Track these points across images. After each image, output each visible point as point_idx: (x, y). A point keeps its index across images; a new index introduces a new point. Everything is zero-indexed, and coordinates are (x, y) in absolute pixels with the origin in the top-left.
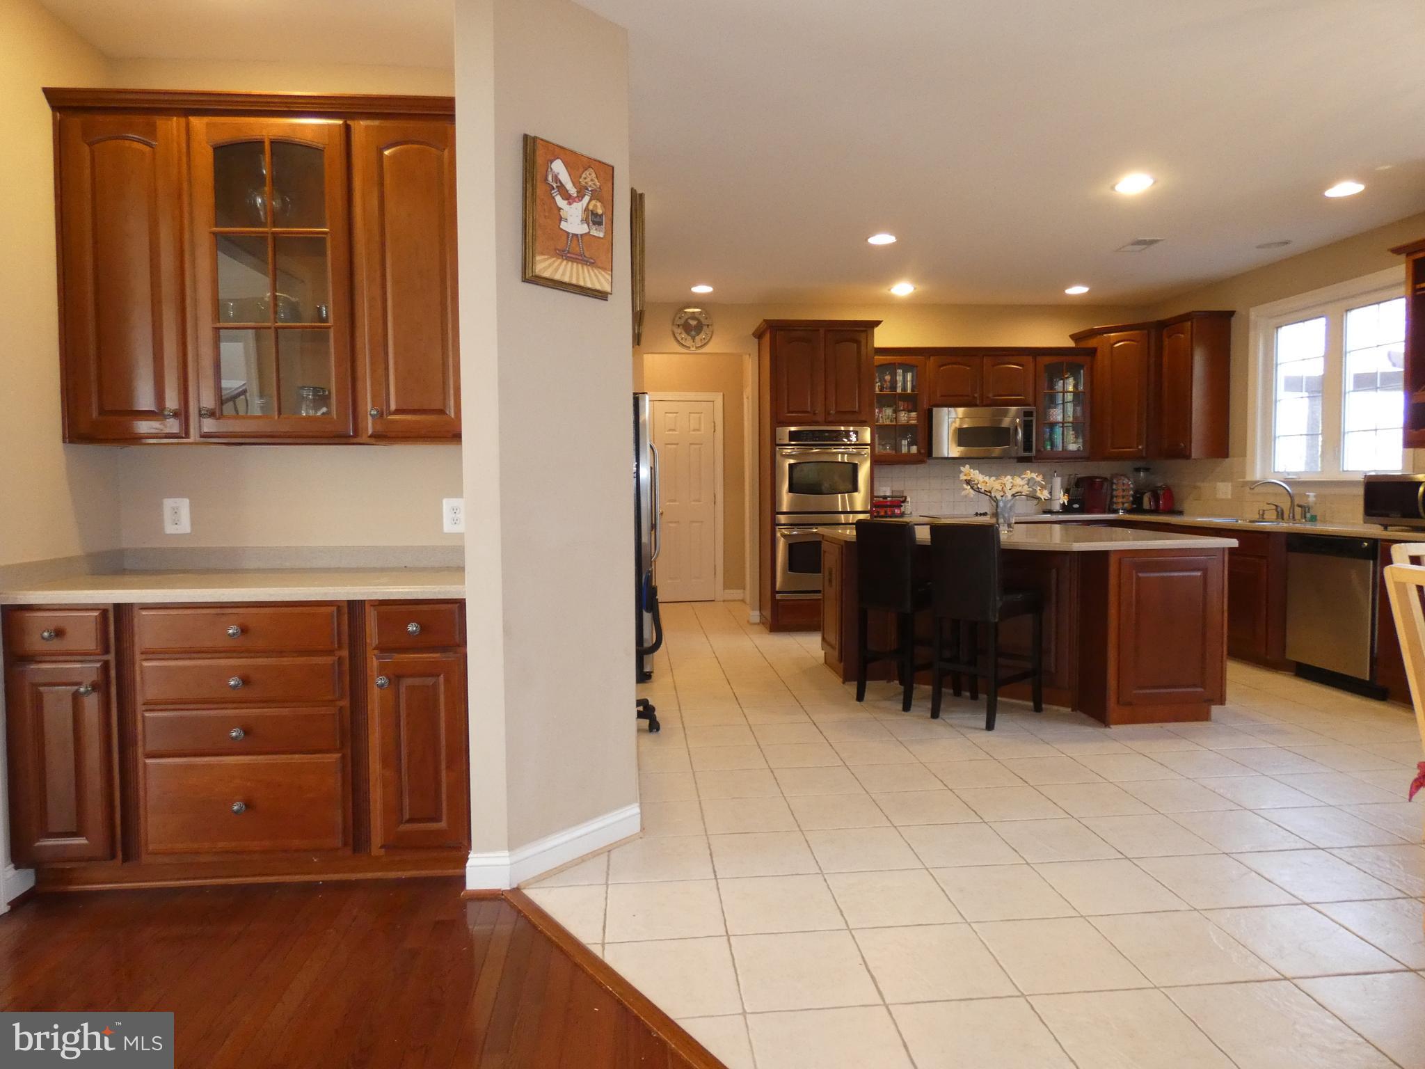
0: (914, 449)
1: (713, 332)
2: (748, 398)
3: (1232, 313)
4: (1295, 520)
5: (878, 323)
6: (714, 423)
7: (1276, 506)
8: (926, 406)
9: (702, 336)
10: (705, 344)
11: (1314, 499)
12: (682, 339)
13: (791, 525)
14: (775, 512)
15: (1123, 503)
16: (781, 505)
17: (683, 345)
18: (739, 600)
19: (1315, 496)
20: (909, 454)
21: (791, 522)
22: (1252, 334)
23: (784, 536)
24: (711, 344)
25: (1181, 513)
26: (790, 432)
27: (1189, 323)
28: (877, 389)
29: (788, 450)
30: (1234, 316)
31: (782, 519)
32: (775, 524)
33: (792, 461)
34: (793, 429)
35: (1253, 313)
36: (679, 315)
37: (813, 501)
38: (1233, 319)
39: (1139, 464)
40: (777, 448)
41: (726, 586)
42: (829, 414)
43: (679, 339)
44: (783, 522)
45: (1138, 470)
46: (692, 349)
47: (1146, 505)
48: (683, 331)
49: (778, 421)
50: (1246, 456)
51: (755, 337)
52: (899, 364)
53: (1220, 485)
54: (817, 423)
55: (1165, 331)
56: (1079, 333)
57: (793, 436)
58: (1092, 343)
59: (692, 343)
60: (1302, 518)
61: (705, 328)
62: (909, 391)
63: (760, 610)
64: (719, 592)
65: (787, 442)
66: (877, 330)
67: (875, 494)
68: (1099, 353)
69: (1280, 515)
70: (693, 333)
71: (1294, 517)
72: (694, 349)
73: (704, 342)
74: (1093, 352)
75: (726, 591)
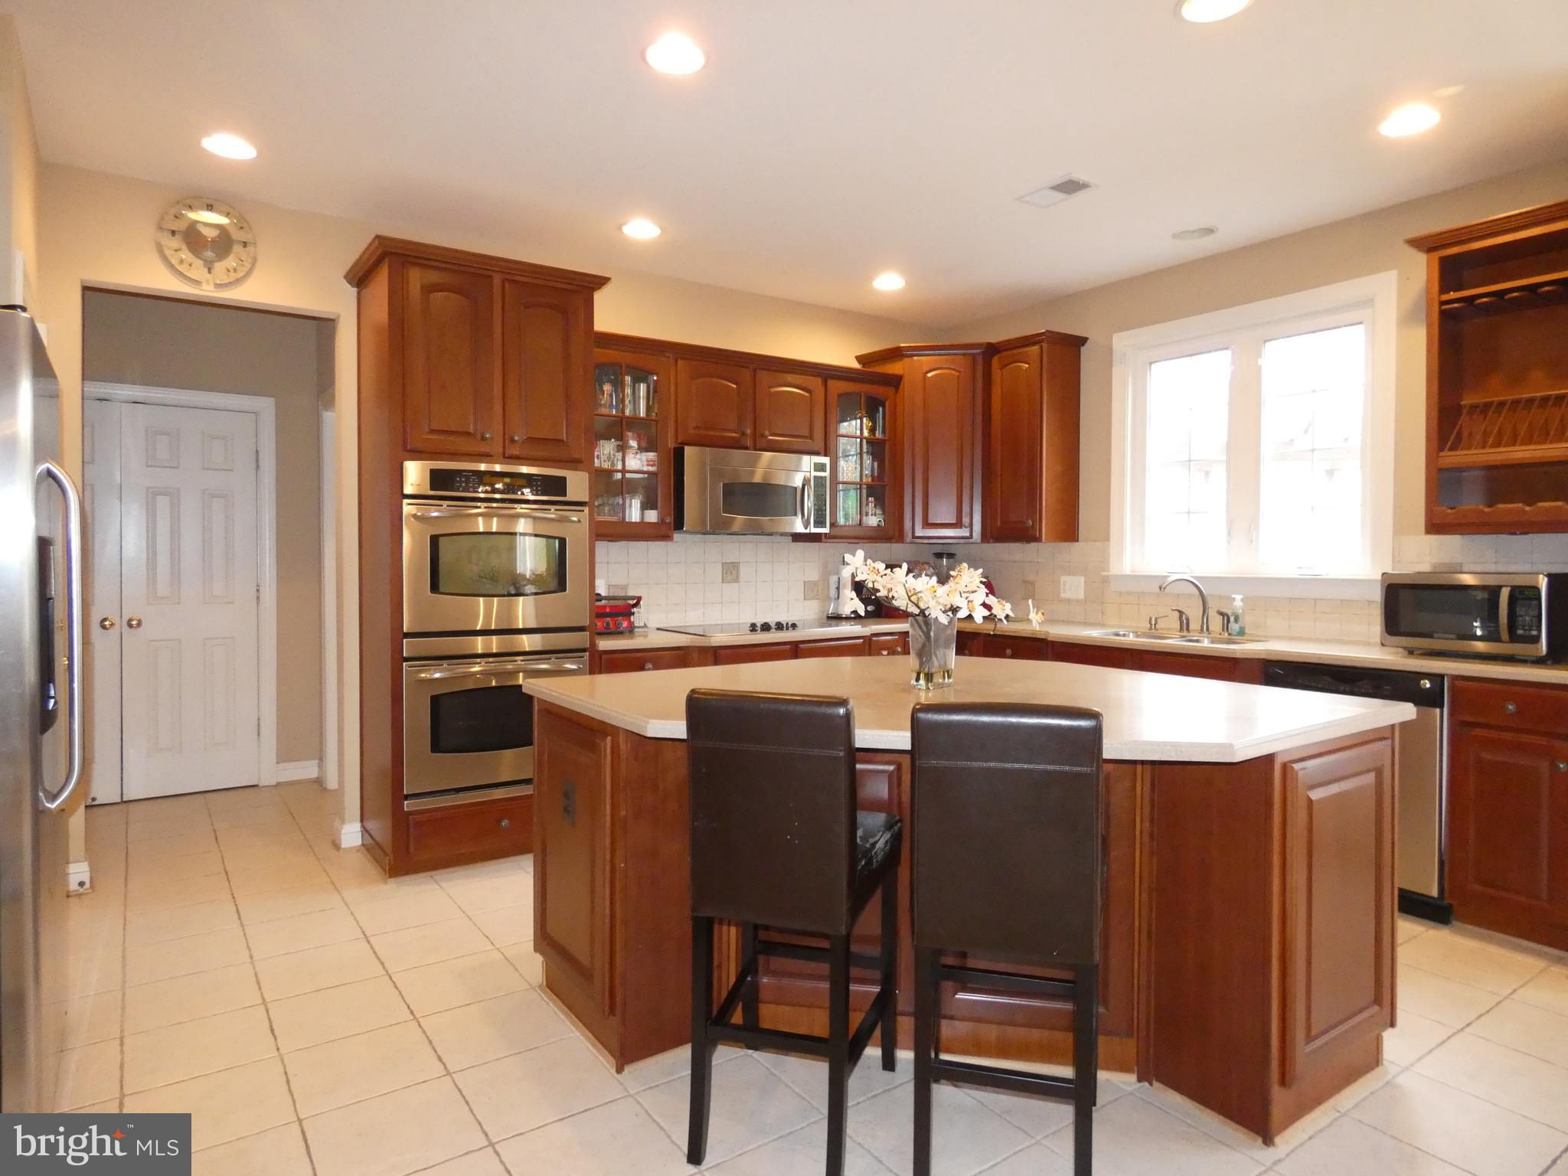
0: (652, 516)
1: (255, 259)
3: (1083, 341)
4: (1209, 634)
5: (602, 281)
7: (1180, 611)
8: (671, 444)
9: (230, 262)
10: (238, 282)
11: (1241, 604)
12: (181, 261)
13: (430, 658)
17: (181, 274)
19: (1242, 600)
20: (642, 524)
22: (1117, 372)
23: (419, 681)
24: (250, 282)
27: (1037, 349)
30: (1086, 344)
32: (400, 657)
35: (1121, 342)
36: (173, 211)
38: (1084, 350)
41: (285, 755)
42: (512, 441)
43: (174, 261)
46: (204, 287)
48: (184, 247)
49: (408, 448)
50: (1108, 540)
51: (350, 282)
52: (628, 366)
53: (1066, 579)
54: (486, 457)
55: (995, 359)
56: (870, 353)
58: (894, 368)
59: (208, 276)
60: (1223, 630)
61: (237, 248)
62: (642, 414)
63: (362, 821)
66: (600, 298)
68: (906, 383)
69: (1184, 625)
70: (209, 254)
71: (1208, 629)
72: (211, 287)
73: (233, 276)
74: (895, 381)
75: (280, 766)
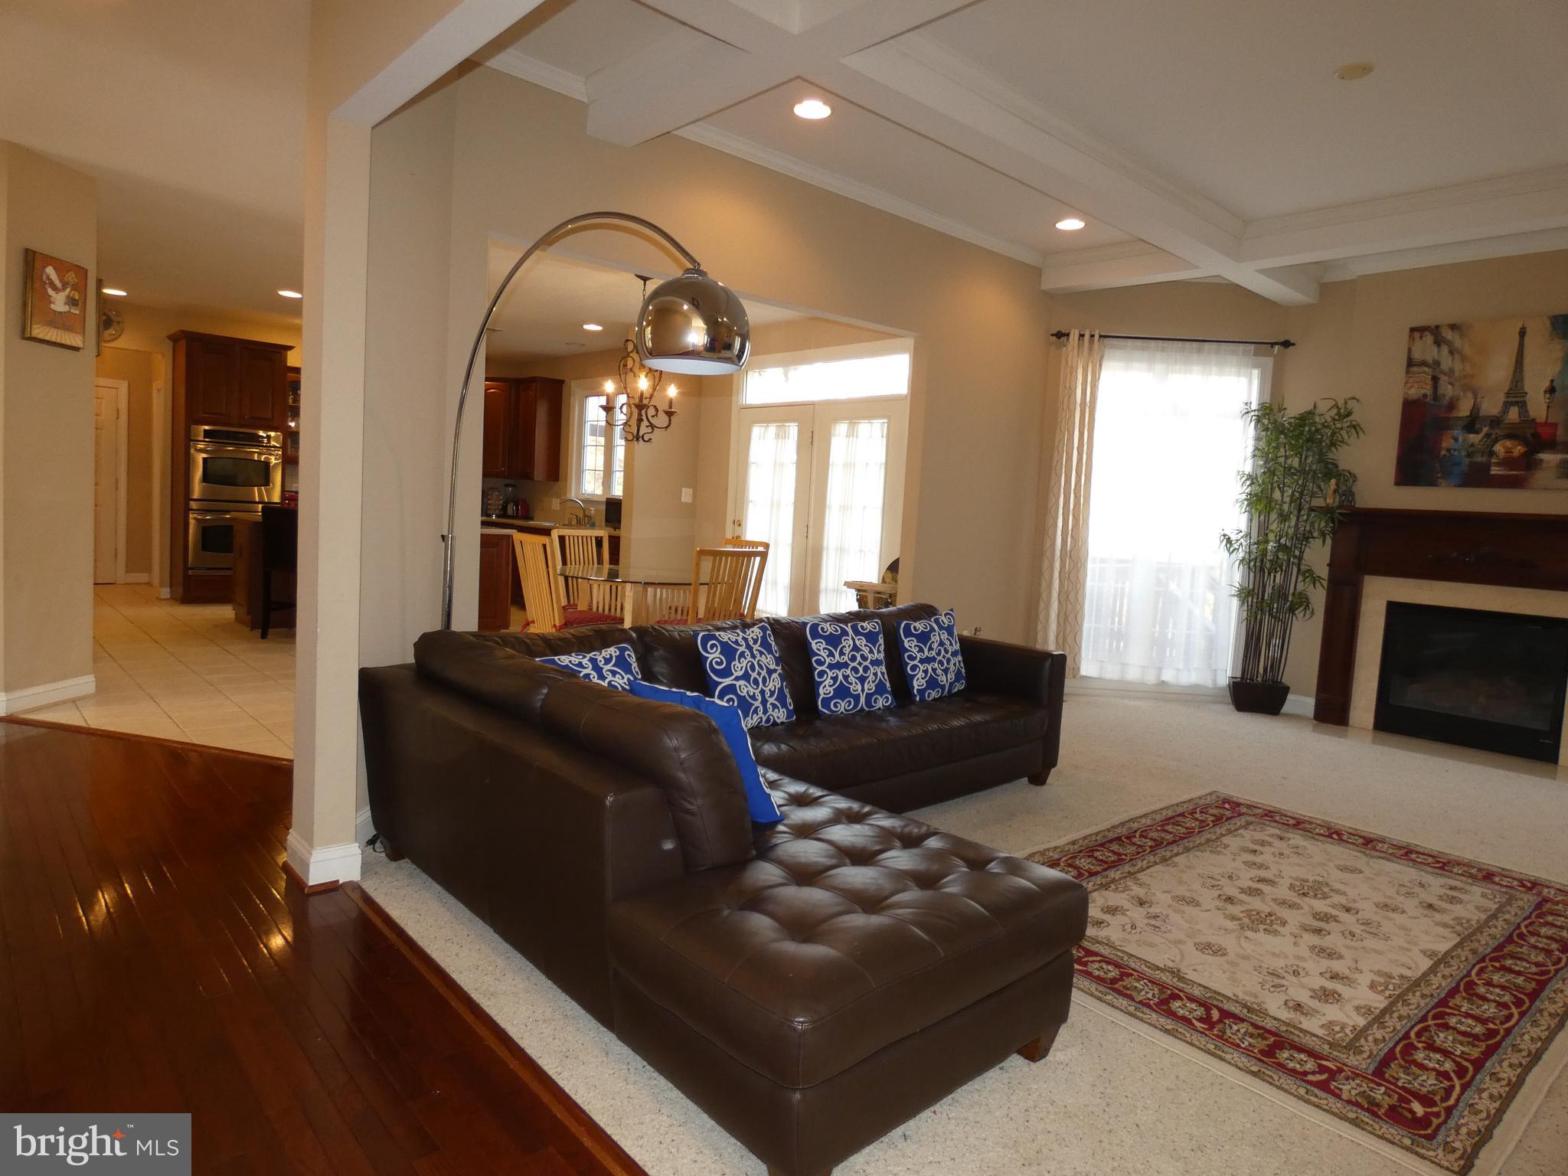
1: (123, 329)
2: (159, 390)
3: (563, 381)
5: (290, 348)
6: (118, 410)
7: (576, 516)
9: (112, 331)
10: (114, 339)
13: (205, 510)
14: (188, 498)
15: (495, 510)
16: (193, 492)
18: (144, 584)
21: (204, 508)
22: (572, 398)
23: (195, 519)
24: (120, 340)
25: (532, 519)
26: (205, 430)
27: (534, 384)
28: (290, 401)
29: (201, 446)
30: (564, 383)
31: (193, 505)
32: (188, 509)
33: (205, 456)
34: (207, 428)
35: (573, 384)
37: (227, 491)
38: (563, 386)
39: (508, 481)
40: (192, 443)
41: (129, 570)
42: (243, 418)
44: (194, 507)
45: (507, 486)
47: (510, 512)
49: (194, 420)
51: (170, 340)
53: (554, 500)
54: (230, 425)
55: (521, 387)
57: (207, 433)
60: (588, 524)
61: (114, 324)
63: (171, 587)
64: (121, 575)
65: (202, 439)
66: (289, 353)
67: (286, 489)
75: (128, 574)
